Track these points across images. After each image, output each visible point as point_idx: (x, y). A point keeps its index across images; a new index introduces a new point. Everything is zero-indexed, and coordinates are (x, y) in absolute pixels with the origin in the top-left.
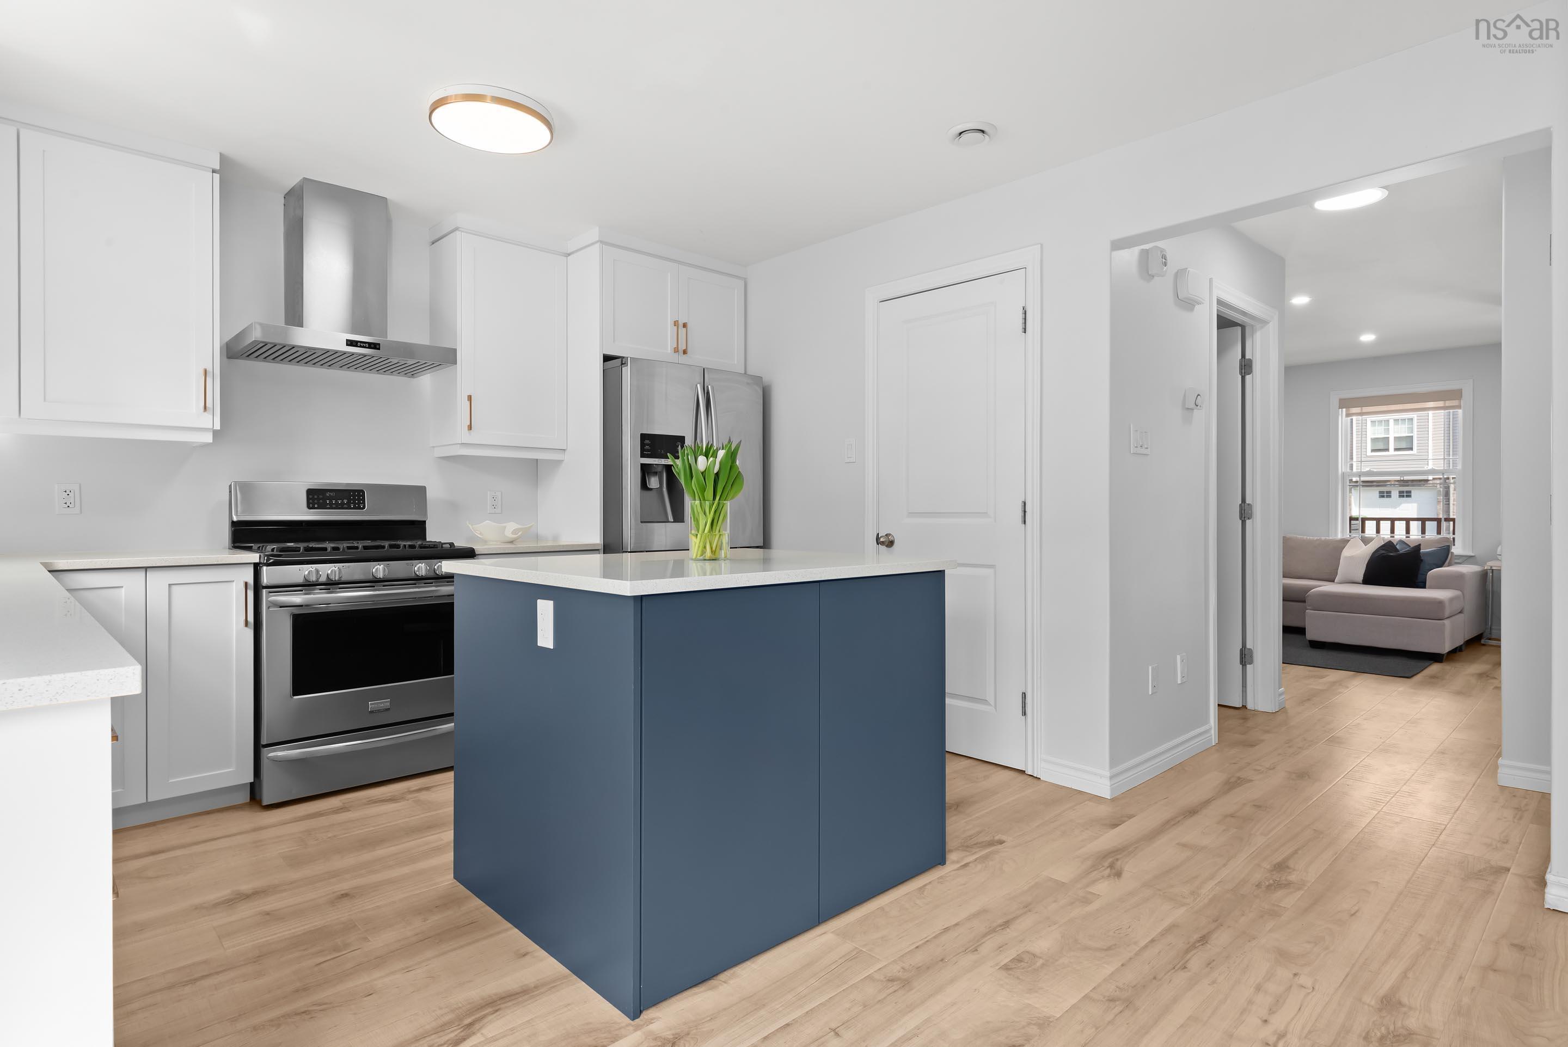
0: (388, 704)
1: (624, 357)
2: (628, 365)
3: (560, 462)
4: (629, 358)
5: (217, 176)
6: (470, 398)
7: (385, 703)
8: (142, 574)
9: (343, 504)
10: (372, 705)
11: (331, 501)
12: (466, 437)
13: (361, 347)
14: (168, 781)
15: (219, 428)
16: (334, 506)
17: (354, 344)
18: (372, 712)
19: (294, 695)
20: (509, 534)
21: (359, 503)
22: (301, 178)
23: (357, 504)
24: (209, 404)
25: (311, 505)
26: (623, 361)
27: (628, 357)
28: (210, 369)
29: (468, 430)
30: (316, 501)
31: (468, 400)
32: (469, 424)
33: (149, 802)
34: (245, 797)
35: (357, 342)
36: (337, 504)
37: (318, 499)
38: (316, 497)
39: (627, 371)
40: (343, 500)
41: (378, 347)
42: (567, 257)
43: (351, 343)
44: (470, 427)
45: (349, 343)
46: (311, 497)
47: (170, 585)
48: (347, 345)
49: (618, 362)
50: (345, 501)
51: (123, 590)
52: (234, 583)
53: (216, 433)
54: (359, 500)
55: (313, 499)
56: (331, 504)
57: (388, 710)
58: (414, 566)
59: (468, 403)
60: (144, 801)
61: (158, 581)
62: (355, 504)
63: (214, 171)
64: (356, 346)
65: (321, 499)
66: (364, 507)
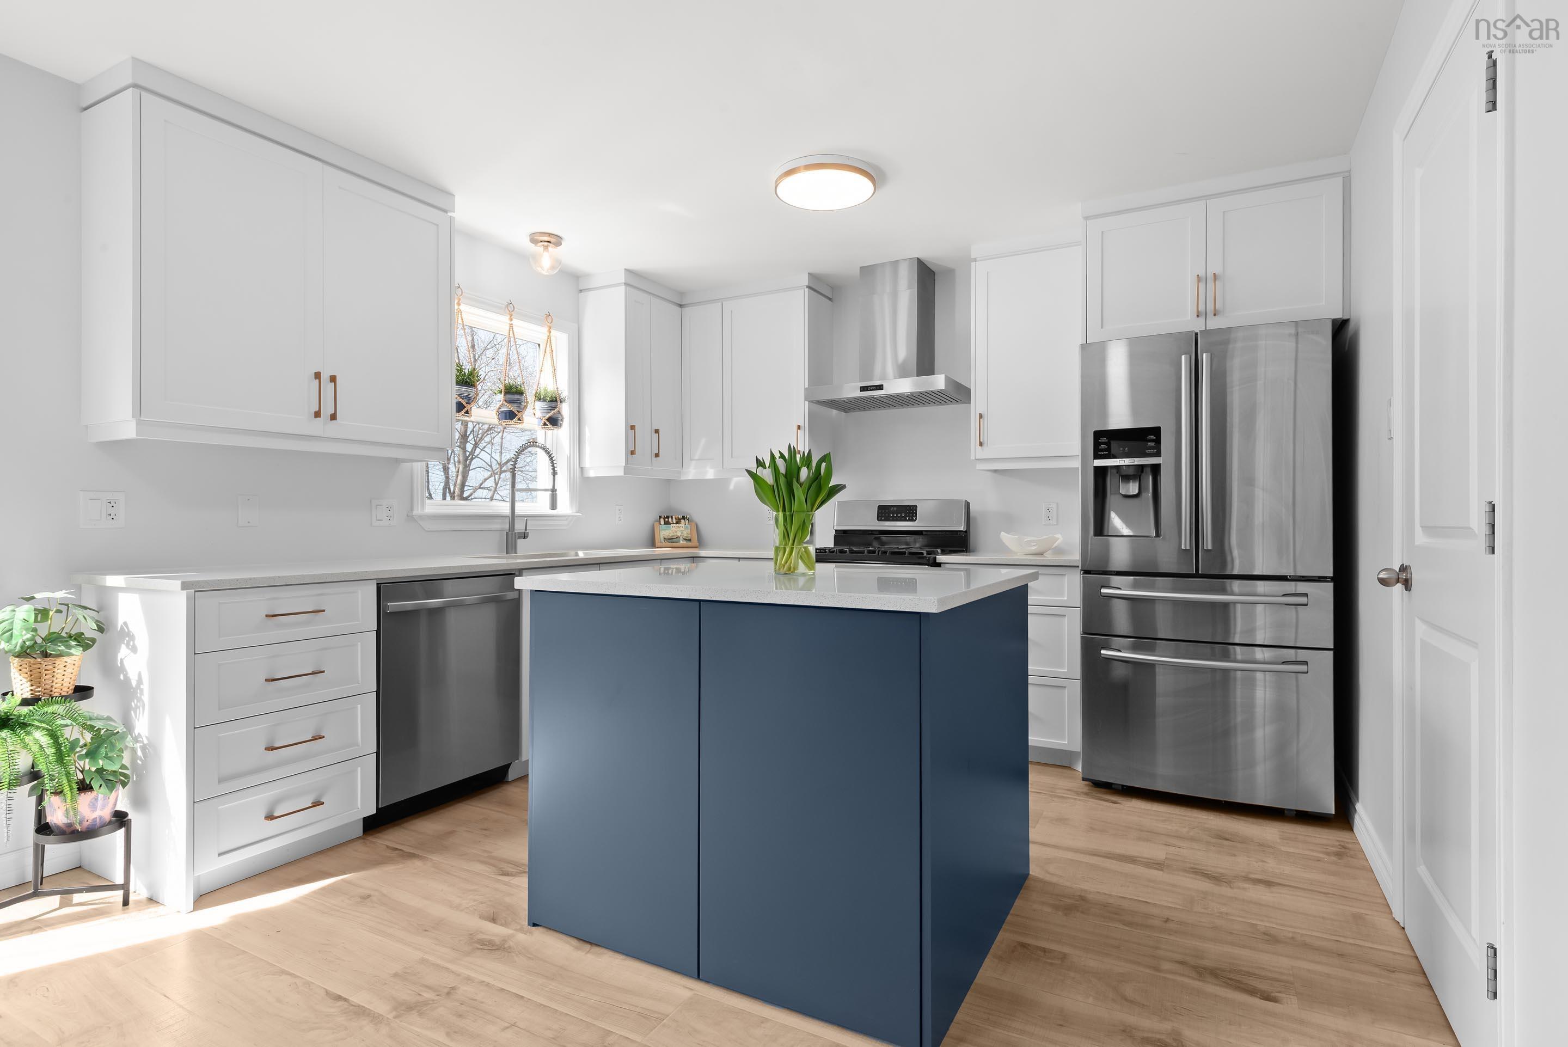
5: (808, 290)
6: (980, 415)
9: (901, 517)
11: (894, 514)
12: (979, 453)
13: (871, 390)
16: (895, 518)
17: (865, 389)
21: (913, 516)
23: (911, 516)
25: (880, 518)
29: (980, 447)
30: (884, 515)
31: (979, 419)
32: (979, 441)
35: (867, 387)
36: (897, 517)
37: (885, 513)
38: (887, 511)
40: (902, 514)
41: (882, 387)
43: (863, 389)
44: (981, 444)
45: (862, 389)
46: (879, 511)
48: (861, 391)
54: (912, 513)
55: (882, 513)
56: (893, 517)
59: (979, 421)
62: (909, 516)
63: (807, 287)
64: (868, 390)
65: (887, 513)
66: (916, 519)
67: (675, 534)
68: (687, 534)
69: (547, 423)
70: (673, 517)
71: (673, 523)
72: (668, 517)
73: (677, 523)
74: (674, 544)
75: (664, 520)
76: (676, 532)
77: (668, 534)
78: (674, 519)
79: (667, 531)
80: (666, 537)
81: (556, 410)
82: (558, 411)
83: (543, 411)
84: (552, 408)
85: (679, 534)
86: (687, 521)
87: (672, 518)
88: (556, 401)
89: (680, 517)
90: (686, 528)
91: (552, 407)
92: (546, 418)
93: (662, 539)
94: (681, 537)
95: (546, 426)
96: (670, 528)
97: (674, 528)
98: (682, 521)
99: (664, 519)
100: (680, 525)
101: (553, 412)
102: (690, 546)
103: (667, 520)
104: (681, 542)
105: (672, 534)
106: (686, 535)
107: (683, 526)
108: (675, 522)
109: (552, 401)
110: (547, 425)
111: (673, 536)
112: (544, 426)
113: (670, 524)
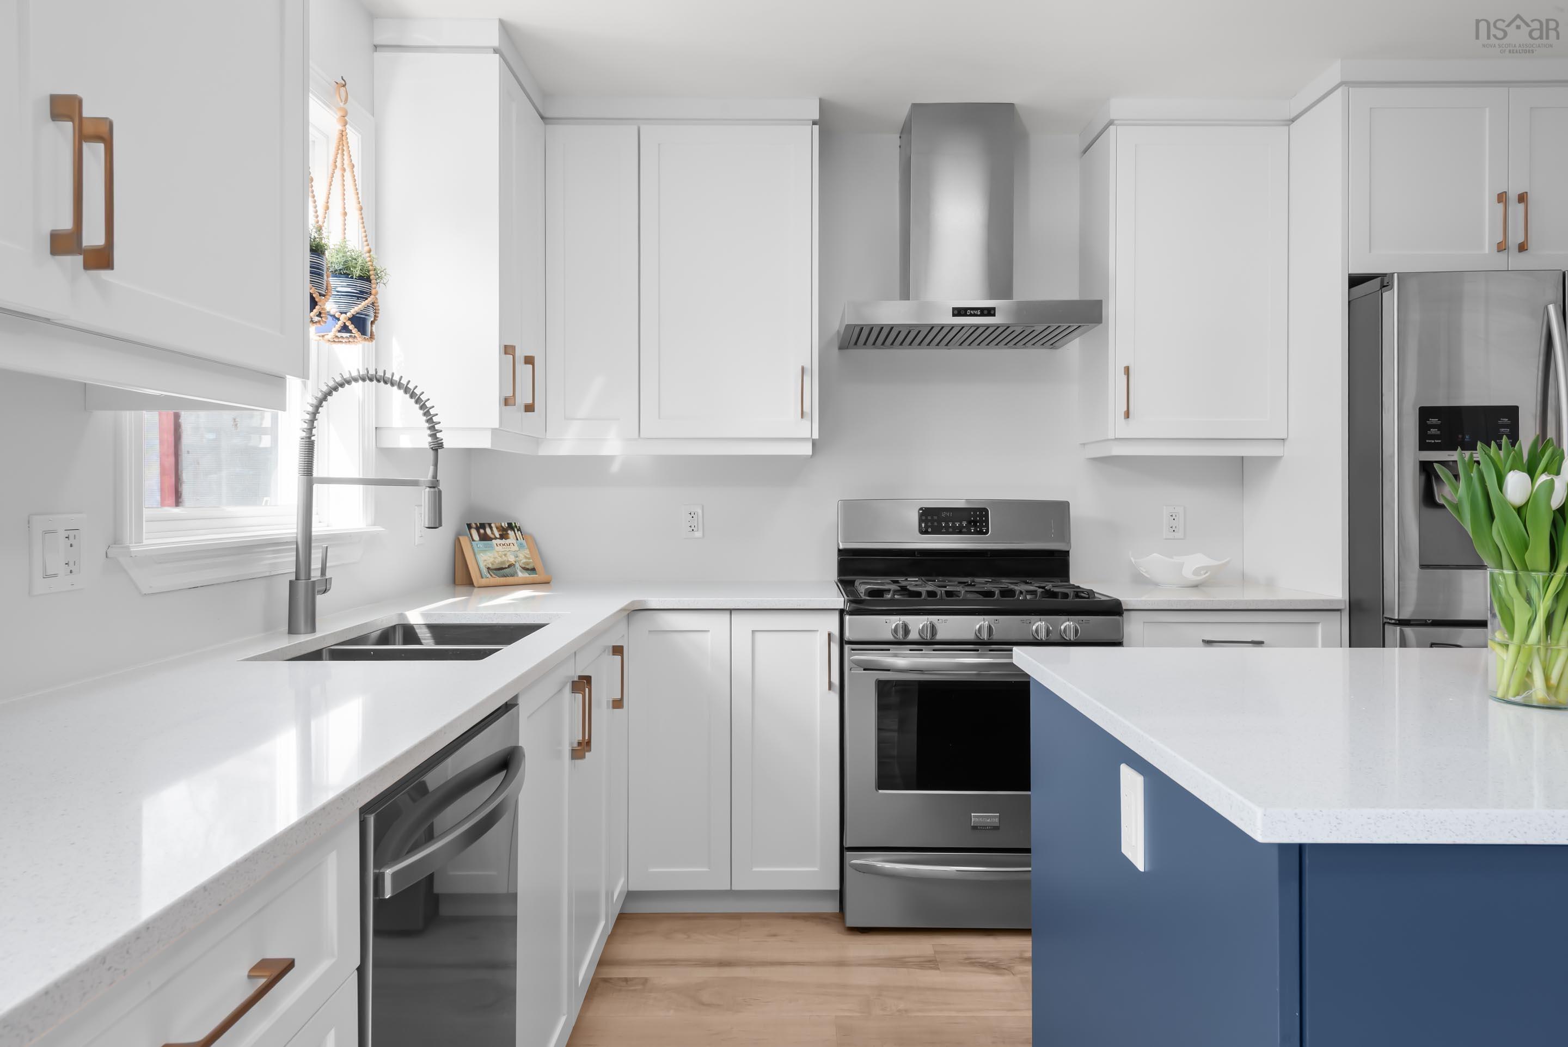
0: (997, 820)
1: (1385, 275)
2: (1392, 287)
3: (1276, 459)
4: (1396, 275)
5: (816, 128)
6: (1127, 370)
7: (991, 818)
8: (726, 616)
9: (961, 527)
10: (977, 817)
11: (947, 523)
12: (1121, 428)
13: (971, 315)
14: (752, 869)
15: (817, 437)
16: (951, 530)
17: (963, 312)
18: (975, 828)
19: (880, 788)
20: (1188, 574)
21: (981, 526)
22: (909, 106)
23: (978, 527)
24: (807, 408)
25: (923, 530)
26: (1383, 281)
27: (1393, 274)
28: (808, 366)
29: (1125, 418)
30: (929, 524)
31: (1125, 374)
32: (1126, 409)
33: (734, 891)
34: (831, 907)
35: (966, 309)
36: (954, 527)
37: (932, 521)
38: (935, 518)
39: (1391, 299)
40: (961, 523)
41: (992, 312)
42: (1289, 125)
43: (958, 312)
44: (1127, 415)
45: (956, 312)
46: (924, 518)
47: (753, 631)
48: (954, 315)
49: (1376, 283)
50: (964, 524)
51: (709, 634)
52: (819, 633)
53: (814, 443)
54: (981, 521)
55: (926, 521)
56: (947, 527)
57: (996, 828)
58: (1032, 624)
59: (1125, 378)
60: (729, 888)
61: (744, 624)
62: (975, 525)
63: (814, 123)
64: (965, 315)
65: (936, 521)
66: (987, 532)
67: (505, 558)
68: (526, 557)
69: (351, 327)
70: (493, 525)
71: (496, 538)
72: (483, 526)
73: (502, 537)
74: (510, 580)
75: (478, 532)
76: (505, 555)
77: (492, 560)
78: (495, 529)
79: (489, 554)
80: (490, 566)
81: (370, 300)
82: (373, 304)
83: (344, 300)
84: (362, 295)
85: (512, 559)
86: (518, 534)
87: (491, 528)
88: (368, 279)
89: (505, 525)
90: (521, 546)
91: (362, 292)
92: (349, 315)
93: (485, 571)
94: (517, 565)
95: (345, 335)
96: (492, 547)
97: (498, 548)
98: (509, 532)
99: (478, 529)
100: (508, 541)
101: (364, 303)
102: (538, 581)
103: (482, 530)
104: (520, 574)
105: (499, 560)
106: (524, 560)
107: (514, 541)
108: (498, 536)
109: (360, 278)
110: (350, 331)
111: (503, 563)
112: (339, 335)
113: (491, 539)
